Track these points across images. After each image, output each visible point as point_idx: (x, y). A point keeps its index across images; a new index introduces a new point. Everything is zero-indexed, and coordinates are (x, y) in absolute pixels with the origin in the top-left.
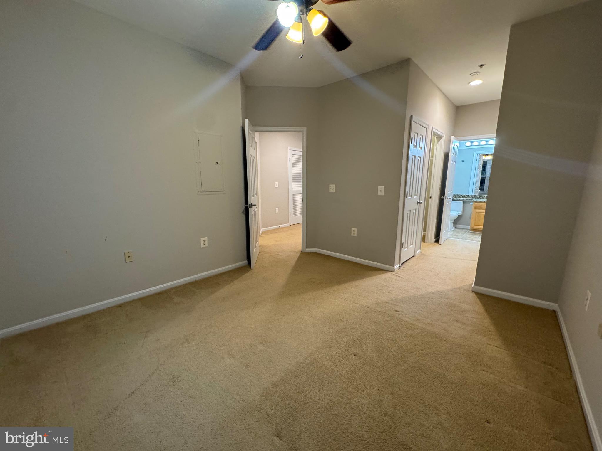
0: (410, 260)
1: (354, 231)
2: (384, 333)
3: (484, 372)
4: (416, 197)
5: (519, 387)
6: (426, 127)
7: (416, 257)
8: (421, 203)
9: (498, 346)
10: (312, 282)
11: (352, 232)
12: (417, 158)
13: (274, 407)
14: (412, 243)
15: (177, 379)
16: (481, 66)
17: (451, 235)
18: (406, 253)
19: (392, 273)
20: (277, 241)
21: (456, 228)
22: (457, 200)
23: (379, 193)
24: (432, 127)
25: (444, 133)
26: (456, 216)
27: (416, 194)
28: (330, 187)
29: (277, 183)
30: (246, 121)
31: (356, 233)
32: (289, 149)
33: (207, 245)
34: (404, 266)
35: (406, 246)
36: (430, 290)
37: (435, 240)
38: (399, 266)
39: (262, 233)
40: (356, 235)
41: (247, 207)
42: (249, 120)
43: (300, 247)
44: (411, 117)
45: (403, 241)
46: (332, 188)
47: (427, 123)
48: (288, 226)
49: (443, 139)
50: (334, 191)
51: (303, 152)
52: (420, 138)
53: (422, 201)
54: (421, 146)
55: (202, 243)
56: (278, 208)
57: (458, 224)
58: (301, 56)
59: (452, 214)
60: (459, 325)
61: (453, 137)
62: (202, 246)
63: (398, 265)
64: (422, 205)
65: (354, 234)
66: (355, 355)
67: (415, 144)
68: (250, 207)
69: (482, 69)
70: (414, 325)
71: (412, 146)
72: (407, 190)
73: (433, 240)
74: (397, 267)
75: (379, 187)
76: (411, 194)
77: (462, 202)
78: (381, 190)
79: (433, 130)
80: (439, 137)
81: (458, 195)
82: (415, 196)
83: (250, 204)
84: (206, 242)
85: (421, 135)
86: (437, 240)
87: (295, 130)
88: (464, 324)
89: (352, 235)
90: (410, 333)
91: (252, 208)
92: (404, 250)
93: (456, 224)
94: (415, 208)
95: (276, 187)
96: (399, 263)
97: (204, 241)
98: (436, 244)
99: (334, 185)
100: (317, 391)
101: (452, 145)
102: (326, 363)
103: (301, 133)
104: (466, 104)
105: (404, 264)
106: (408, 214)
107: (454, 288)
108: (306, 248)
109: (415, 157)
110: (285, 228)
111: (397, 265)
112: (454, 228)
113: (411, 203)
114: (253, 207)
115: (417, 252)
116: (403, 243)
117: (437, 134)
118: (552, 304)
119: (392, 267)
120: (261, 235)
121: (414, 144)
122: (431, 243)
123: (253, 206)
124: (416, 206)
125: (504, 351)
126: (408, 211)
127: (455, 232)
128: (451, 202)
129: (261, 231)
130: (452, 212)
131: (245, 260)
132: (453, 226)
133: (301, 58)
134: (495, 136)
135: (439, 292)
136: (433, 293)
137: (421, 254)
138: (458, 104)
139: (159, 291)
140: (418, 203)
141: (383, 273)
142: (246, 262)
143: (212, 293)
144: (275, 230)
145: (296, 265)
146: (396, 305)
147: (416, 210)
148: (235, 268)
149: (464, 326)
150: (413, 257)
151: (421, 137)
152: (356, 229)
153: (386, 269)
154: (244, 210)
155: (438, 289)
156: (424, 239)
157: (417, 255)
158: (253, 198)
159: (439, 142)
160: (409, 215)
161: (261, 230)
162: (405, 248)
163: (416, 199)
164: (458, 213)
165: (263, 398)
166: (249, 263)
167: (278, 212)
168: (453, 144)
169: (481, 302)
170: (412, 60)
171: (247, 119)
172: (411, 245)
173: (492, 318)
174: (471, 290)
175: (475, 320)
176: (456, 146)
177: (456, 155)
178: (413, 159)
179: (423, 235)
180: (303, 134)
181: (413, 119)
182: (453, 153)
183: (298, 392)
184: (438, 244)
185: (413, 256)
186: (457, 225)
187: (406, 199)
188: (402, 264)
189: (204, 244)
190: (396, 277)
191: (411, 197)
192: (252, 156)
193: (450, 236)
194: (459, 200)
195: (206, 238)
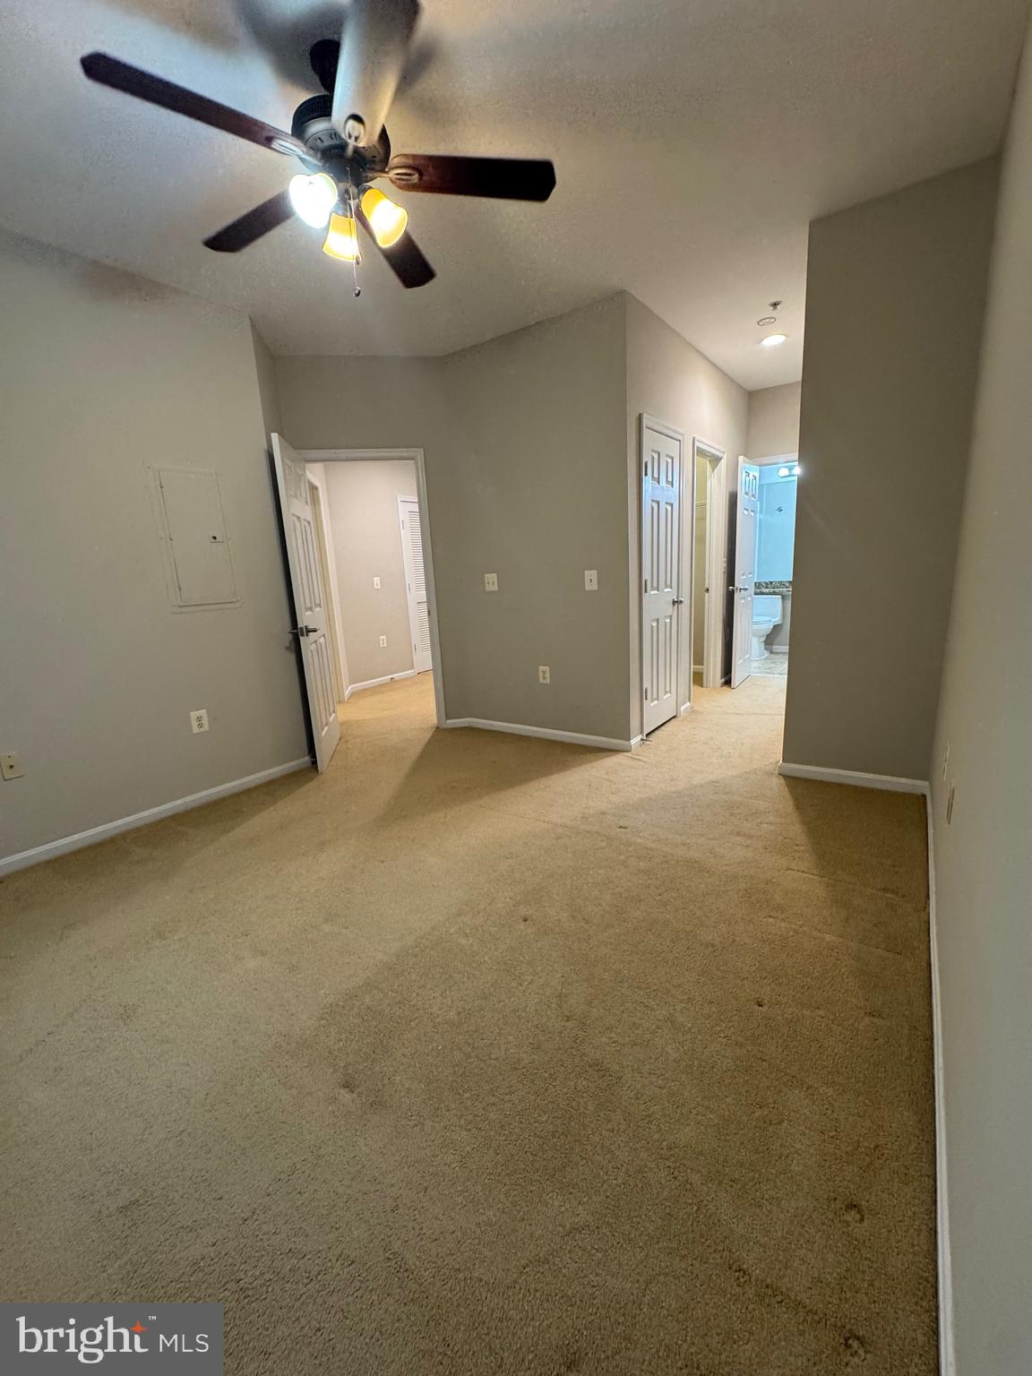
0: (666, 725)
1: (544, 672)
2: (591, 872)
3: (771, 920)
4: (669, 590)
5: (828, 937)
6: (680, 437)
7: (680, 719)
8: (681, 602)
9: (806, 870)
10: (453, 787)
11: (541, 675)
12: (663, 505)
13: (344, 1036)
14: (668, 689)
15: (134, 1013)
16: (775, 305)
17: (759, 668)
18: (655, 711)
19: (625, 754)
20: (384, 710)
21: (772, 652)
22: (770, 594)
23: (588, 587)
24: (694, 438)
25: (722, 449)
26: (768, 627)
27: (669, 583)
28: (486, 581)
29: (377, 580)
30: (275, 436)
31: (548, 675)
32: (399, 500)
33: (206, 727)
34: (652, 737)
35: (655, 696)
36: (698, 780)
37: (723, 680)
38: (642, 740)
39: (352, 695)
40: (548, 681)
41: (297, 634)
42: (281, 435)
43: (434, 720)
44: (640, 418)
45: (646, 685)
46: (491, 581)
47: (680, 430)
48: (413, 675)
49: (723, 463)
50: (496, 588)
51: (420, 503)
52: (667, 463)
53: (685, 598)
54: (670, 479)
55: (195, 724)
56: (384, 637)
57: (776, 645)
58: (357, 292)
59: (756, 623)
60: (739, 839)
61: (741, 458)
62: (196, 730)
63: (639, 737)
64: (685, 608)
65: (544, 678)
66: (525, 920)
67: (656, 476)
68: (302, 635)
69: (777, 311)
70: (652, 849)
71: (648, 483)
72: (646, 575)
73: (719, 680)
74: (635, 741)
75: (586, 572)
76: (655, 585)
77: (780, 596)
78: (591, 579)
79: (697, 444)
80: (715, 460)
81: (771, 583)
82: (666, 588)
83: (301, 628)
84: (205, 722)
85: (667, 456)
86: (728, 682)
87: (398, 454)
88: (750, 837)
89: (541, 680)
90: (642, 865)
91: (307, 635)
92: (650, 705)
93: (772, 645)
94: (670, 613)
95: (376, 587)
96: (642, 733)
97: (199, 719)
98: (725, 688)
99: (495, 575)
100: (437, 995)
101: (742, 476)
102: (463, 941)
103: (413, 461)
104: (766, 387)
105: (654, 734)
106: (652, 627)
107: (746, 773)
108: (447, 718)
109: (658, 503)
110: (406, 679)
111: (635, 737)
112: (767, 654)
113: (657, 604)
114: (311, 633)
115: (682, 708)
116: (646, 690)
117: (709, 454)
118: (918, 783)
119: (626, 742)
120: (348, 700)
121: (653, 477)
122: (715, 688)
123: (309, 631)
124: (671, 610)
125: (816, 878)
126: (653, 621)
127: (768, 661)
128: (752, 599)
129: (347, 693)
130: (756, 619)
131: (304, 756)
132: (766, 649)
133: (358, 295)
134: (797, 458)
135: (714, 782)
136: (702, 786)
137: (692, 711)
138: (750, 386)
139: (98, 839)
140: (674, 602)
141: (608, 756)
142: (307, 758)
143: (225, 832)
144: (381, 685)
145: (422, 756)
146: (625, 816)
147: (671, 617)
148: (280, 774)
149: (749, 842)
150: (674, 719)
151: (670, 461)
152: (547, 668)
153: (612, 748)
154: (291, 642)
155: (713, 777)
156: (698, 679)
157: (682, 714)
158: (308, 613)
159: (716, 470)
160: (655, 629)
161: (347, 689)
162: (653, 700)
163: (670, 593)
164: (774, 620)
165: (323, 1022)
166: (314, 763)
167: (385, 645)
168: (744, 474)
169: (791, 793)
170: (630, 294)
171: (276, 434)
172: (666, 693)
173: (805, 823)
174: (776, 772)
175: (773, 828)
176: (751, 477)
177: (753, 496)
178: (653, 508)
179: (694, 673)
180: (416, 463)
181: (645, 422)
182: (746, 493)
183: (399, 1002)
184: (728, 689)
185: (674, 717)
186: (775, 647)
187: (645, 597)
188: (648, 735)
189: (200, 726)
190: (632, 763)
191: (658, 590)
192: (298, 518)
193: (757, 670)
194: (774, 593)
195: (203, 712)
